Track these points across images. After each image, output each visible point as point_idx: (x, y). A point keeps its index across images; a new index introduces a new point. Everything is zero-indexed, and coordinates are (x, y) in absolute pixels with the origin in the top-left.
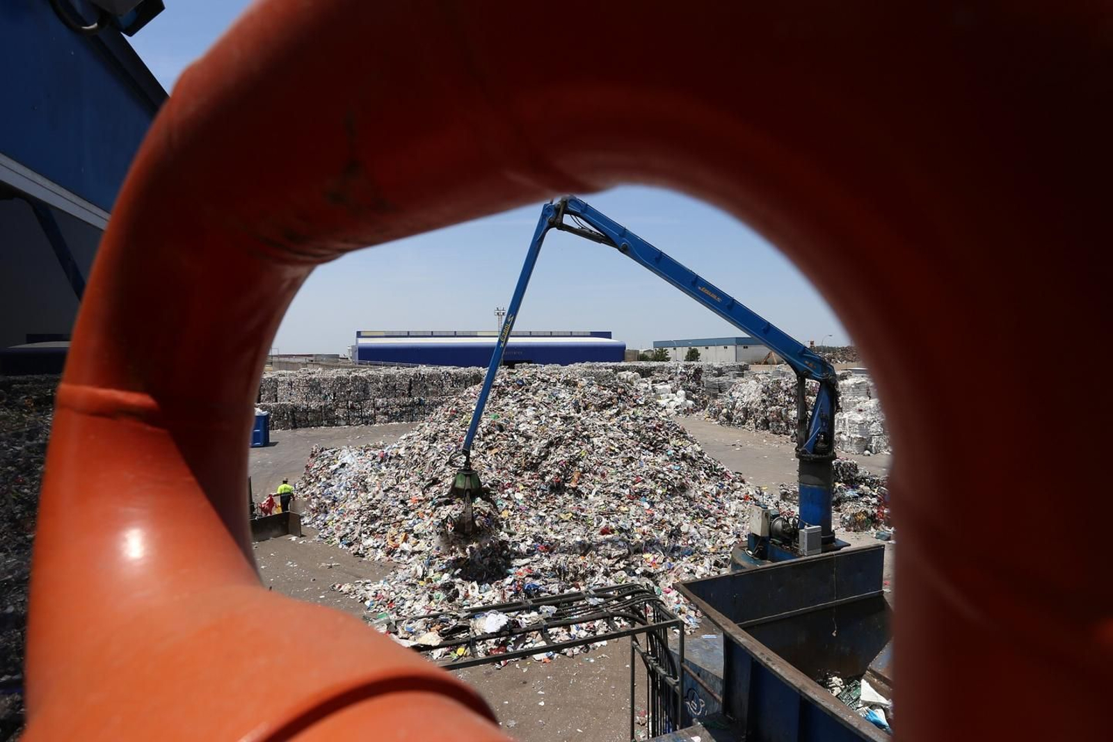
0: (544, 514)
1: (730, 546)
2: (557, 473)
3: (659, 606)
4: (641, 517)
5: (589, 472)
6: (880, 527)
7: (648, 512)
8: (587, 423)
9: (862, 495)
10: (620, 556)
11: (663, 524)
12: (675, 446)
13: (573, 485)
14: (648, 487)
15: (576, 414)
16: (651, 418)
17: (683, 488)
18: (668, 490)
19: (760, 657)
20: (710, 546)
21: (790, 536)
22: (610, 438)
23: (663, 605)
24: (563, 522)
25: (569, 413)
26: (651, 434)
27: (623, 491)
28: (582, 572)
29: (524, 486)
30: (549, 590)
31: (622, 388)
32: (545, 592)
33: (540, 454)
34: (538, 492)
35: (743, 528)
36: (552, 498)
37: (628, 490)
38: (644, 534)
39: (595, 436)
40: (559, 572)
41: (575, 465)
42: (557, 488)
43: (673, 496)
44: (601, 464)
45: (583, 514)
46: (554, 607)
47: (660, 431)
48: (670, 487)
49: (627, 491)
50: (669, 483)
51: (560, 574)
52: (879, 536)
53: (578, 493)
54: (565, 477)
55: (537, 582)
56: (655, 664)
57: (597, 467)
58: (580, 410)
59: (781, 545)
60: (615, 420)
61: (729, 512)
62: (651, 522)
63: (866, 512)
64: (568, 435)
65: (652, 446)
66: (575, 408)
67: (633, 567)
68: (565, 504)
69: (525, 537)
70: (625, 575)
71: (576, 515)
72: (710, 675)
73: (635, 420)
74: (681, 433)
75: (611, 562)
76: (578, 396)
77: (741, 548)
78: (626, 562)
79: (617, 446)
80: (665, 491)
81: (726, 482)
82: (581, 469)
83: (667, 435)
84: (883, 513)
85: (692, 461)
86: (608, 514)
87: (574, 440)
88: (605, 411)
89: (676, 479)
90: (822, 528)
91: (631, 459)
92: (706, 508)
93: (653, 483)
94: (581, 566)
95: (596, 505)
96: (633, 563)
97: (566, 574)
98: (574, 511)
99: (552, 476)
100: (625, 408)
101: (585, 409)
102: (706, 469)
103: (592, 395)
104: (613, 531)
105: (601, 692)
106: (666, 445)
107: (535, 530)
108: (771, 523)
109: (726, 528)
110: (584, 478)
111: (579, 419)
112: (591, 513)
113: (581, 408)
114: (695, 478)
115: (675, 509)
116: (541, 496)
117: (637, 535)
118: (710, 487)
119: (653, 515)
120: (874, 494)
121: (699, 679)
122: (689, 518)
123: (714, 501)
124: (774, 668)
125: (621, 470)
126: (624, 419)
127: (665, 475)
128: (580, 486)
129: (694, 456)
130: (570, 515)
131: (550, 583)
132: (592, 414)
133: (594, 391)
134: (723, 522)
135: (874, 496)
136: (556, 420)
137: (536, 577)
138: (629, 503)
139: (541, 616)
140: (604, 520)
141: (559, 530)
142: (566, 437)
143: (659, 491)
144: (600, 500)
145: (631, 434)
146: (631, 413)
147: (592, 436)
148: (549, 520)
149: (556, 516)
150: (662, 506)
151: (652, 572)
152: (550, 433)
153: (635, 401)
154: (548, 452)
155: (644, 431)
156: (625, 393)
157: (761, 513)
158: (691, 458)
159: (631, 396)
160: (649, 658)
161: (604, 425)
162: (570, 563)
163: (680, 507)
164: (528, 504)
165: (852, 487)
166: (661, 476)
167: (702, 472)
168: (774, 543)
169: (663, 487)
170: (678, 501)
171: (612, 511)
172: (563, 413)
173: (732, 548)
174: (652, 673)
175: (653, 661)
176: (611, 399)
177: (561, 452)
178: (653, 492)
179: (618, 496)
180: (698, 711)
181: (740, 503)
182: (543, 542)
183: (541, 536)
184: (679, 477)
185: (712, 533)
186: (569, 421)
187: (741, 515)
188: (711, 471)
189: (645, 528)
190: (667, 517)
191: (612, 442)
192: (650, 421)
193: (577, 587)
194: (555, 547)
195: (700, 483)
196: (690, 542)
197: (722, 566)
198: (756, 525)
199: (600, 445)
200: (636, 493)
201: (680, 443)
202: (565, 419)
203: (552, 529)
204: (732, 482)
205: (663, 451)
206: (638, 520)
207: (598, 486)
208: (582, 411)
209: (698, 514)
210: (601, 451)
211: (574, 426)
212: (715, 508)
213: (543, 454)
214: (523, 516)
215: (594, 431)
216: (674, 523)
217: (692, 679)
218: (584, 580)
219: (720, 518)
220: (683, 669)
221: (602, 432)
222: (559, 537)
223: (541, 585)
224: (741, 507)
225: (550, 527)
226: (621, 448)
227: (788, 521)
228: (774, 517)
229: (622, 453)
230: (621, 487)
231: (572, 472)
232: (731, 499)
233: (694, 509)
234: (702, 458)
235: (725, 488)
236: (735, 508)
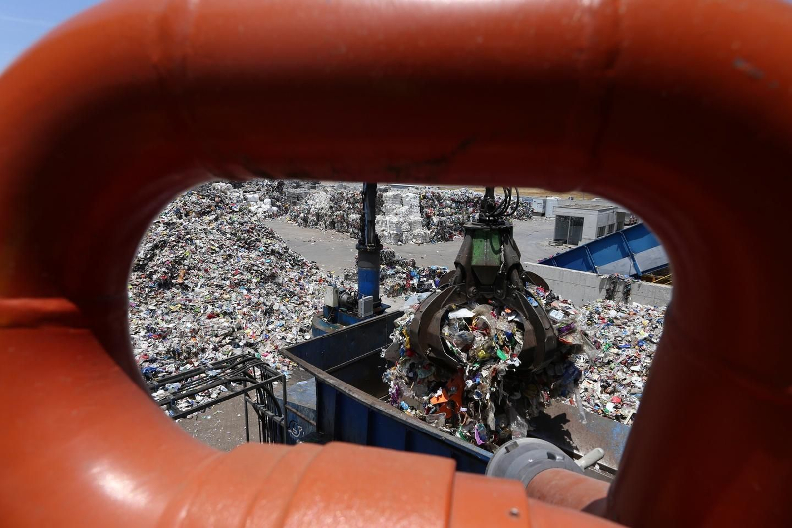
0: (154, 308)
1: (310, 316)
2: (164, 272)
3: (265, 368)
4: (241, 302)
5: (193, 269)
6: (408, 293)
7: (247, 297)
8: (189, 227)
9: (397, 273)
10: (225, 333)
11: (259, 305)
12: (266, 244)
13: (180, 280)
14: (246, 278)
15: (178, 220)
16: (245, 222)
17: (273, 276)
18: (262, 278)
19: (344, 390)
20: (296, 318)
21: (352, 304)
22: (210, 240)
23: (268, 367)
24: (173, 312)
25: (172, 220)
26: (246, 235)
27: (223, 282)
28: (194, 350)
29: (132, 285)
30: (167, 370)
31: (219, 197)
32: (162, 372)
33: (145, 256)
34: (147, 290)
35: (319, 302)
36: (161, 293)
37: (229, 281)
38: (244, 314)
39: (197, 238)
40: (173, 354)
41: (180, 264)
42: (165, 284)
43: (266, 284)
44: (204, 261)
45: (191, 304)
46: (178, 383)
47: (253, 232)
48: (263, 276)
49: (228, 283)
50: (262, 273)
51: (175, 355)
53: (184, 287)
54: (172, 274)
55: (154, 365)
56: (264, 410)
57: (200, 264)
58: (181, 216)
59: (346, 312)
60: (214, 225)
61: (309, 291)
62: (250, 304)
63: (399, 284)
64: (172, 238)
65: (247, 244)
66: (176, 215)
67: (237, 341)
68: (173, 297)
69: (137, 330)
70: (230, 348)
71: (185, 305)
72: (306, 409)
73: (232, 224)
74: (270, 233)
75: (218, 339)
76: (179, 205)
77: (318, 317)
78: (231, 338)
79: (217, 246)
80: (259, 279)
81: (306, 270)
82: (186, 267)
83: (259, 235)
84: (410, 284)
85: (279, 256)
86: (213, 302)
87: (178, 242)
88: (204, 217)
89: (268, 269)
90: (374, 297)
91: (230, 256)
92: (291, 290)
93: (249, 274)
94: (193, 346)
95: (202, 295)
96: (236, 338)
97: (180, 354)
98: (182, 302)
99: (160, 274)
100: (222, 214)
101: (186, 215)
102: (290, 260)
103: (192, 203)
104: (218, 315)
105: (219, 439)
106: (258, 243)
107: (147, 322)
108: (339, 297)
109: (306, 304)
110: (189, 274)
111: (181, 224)
112: (198, 303)
113: (183, 215)
114: (282, 268)
115: (268, 293)
116: (150, 292)
117: (239, 316)
118: (294, 274)
119: (251, 299)
120: (405, 271)
121: (299, 413)
122: (279, 298)
123: (297, 284)
124: (354, 395)
125: (222, 265)
126: (222, 223)
127: (259, 267)
128: (186, 281)
129: (281, 251)
130: (180, 306)
131: (167, 364)
132: (193, 219)
133: (194, 200)
134: (304, 299)
135: (404, 273)
136: (160, 226)
137: (153, 361)
138: (230, 291)
139: (168, 392)
140: (210, 307)
141: (170, 319)
142: (170, 241)
143: (255, 280)
144: (205, 291)
145: (229, 236)
146: (228, 218)
147: (194, 238)
148: (160, 312)
149: (166, 308)
150: (257, 291)
151: (253, 342)
152: (155, 237)
153: (231, 208)
154: (153, 254)
155: (239, 233)
156: (222, 202)
157: (332, 290)
158: (278, 253)
159: (227, 205)
160: (259, 406)
161: (204, 229)
162: (183, 345)
163: (271, 291)
164: (138, 300)
165: (391, 268)
166: (256, 268)
167: (287, 263)
168: (342, 310)
169: (257, 277)
170: (270, 287)
171: (216, 299)
172: (166, 220)
173: (312, 317)
174: (262, 417)
175: (263, 408)
176: (209, 207)
177: (167, 254)
178: (249, 281)
179: (221, 287)
180: (297, 434)
181: (316, 284)
182: (155, 331)
183: (154, 326)
184: (270, 268)
185: (297, 308)
186: (171, 227)
187: (317, 293)
188: (294, 262)
189: (245, 310)
190: (262, 299)
191: (213, 243)
192: (245, 224)
193: (191, 363)
194: (167, 334)
195: (286, 272)
196: (281, 317)
197: (305, 331)
198: (328, 300)
199: (202, 245)
200: (235, 283)
201: (269, 242)
202: (168, 224)
203: (163, 320)
204: (310, 269)
205: (256, 248)
206: (238, 304)
207: (203, 280)
208: (184, 217)
209: (285, 295)
210: (203, 250)
211: (177, 231)
212: (298, 289)
213: (149, 256)
214: (134, 312)
215: (196, 234)
216: (267, 303)
217: (292, 414)
218: (196, 357)
219: (302, 297)
220: (286, 409)
221: (203, 235)
222: (171, 325)
223: (158, 367)
224: (317, 287)
225: (161, 318)
226: (220, 248)
227: (351, 295)
228: (342, 292)
229: (222, 251)
230: (222, 279)
231: (178, 270)
232: (310, 282)
233: (282, 292)
234: (287, 252)
235: (305, 274)
236: (312, 288)
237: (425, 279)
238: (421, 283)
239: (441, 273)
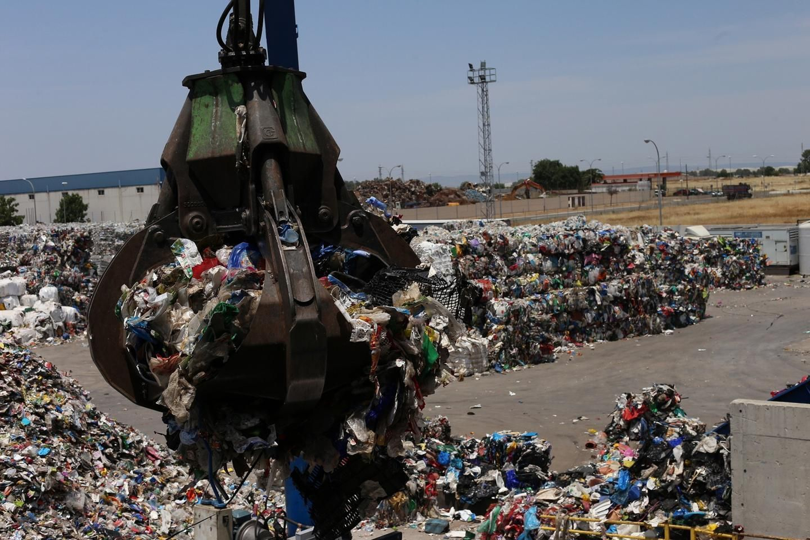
6: (432, 512)
12: (37, 406)
17: (59, 492)
18: (28, 500)
43: (39, 513)
48: (31, 493)
50: (29, 486)
52: (431, 528)
61: (159, 526)
74: (48, 376)
80: (20, 503)
81: (149, 468)
83: (18, 383)
84: (435, 486)
85: (75, 435)
89: (43, 474)
92: (111, 527)
102: (105, 446)
106: (17, 405)
108: (235, 535)
114: (83, 469)
118: (117, 482)
120: (421, 453)
127: (19, 469)
129: (78, 423)
135: (420, 457)
157: (214, 517)
158: (73, 427)
166: (10, 472)
167: (98, 454)
169: (16, 496)
170: (51, 521)
181: (180, 506)
184: (50, 469)
188: (116, 449)
195: (95, 478)
201: (47, 399)
204: (162, 465)
205: (12, 419)
212: (130, 523)
224: (182, 514)
227: (265, 526)
228: (240, 521)
232: (161, 501)
233: (85, 533)
234: (95, 425)
235: (148, 479)
236: (169, 518)
237: (477, 469)
238: (466, 482)
239: (519, 450)
